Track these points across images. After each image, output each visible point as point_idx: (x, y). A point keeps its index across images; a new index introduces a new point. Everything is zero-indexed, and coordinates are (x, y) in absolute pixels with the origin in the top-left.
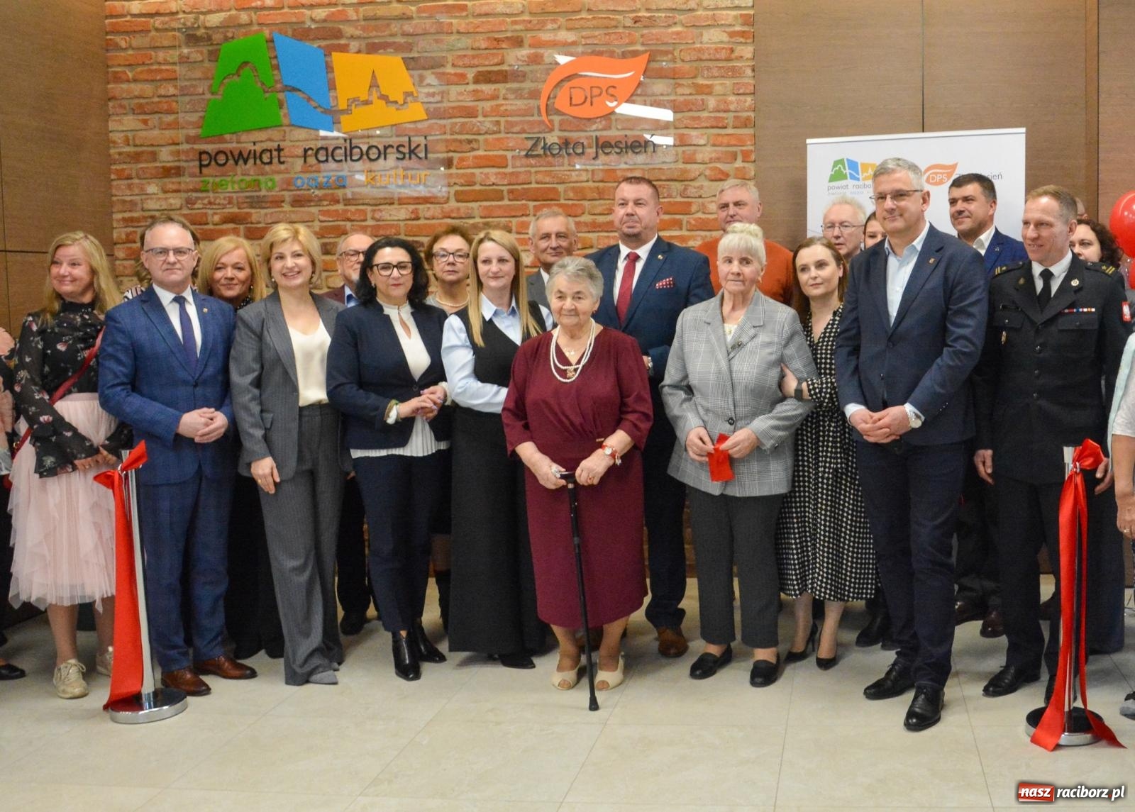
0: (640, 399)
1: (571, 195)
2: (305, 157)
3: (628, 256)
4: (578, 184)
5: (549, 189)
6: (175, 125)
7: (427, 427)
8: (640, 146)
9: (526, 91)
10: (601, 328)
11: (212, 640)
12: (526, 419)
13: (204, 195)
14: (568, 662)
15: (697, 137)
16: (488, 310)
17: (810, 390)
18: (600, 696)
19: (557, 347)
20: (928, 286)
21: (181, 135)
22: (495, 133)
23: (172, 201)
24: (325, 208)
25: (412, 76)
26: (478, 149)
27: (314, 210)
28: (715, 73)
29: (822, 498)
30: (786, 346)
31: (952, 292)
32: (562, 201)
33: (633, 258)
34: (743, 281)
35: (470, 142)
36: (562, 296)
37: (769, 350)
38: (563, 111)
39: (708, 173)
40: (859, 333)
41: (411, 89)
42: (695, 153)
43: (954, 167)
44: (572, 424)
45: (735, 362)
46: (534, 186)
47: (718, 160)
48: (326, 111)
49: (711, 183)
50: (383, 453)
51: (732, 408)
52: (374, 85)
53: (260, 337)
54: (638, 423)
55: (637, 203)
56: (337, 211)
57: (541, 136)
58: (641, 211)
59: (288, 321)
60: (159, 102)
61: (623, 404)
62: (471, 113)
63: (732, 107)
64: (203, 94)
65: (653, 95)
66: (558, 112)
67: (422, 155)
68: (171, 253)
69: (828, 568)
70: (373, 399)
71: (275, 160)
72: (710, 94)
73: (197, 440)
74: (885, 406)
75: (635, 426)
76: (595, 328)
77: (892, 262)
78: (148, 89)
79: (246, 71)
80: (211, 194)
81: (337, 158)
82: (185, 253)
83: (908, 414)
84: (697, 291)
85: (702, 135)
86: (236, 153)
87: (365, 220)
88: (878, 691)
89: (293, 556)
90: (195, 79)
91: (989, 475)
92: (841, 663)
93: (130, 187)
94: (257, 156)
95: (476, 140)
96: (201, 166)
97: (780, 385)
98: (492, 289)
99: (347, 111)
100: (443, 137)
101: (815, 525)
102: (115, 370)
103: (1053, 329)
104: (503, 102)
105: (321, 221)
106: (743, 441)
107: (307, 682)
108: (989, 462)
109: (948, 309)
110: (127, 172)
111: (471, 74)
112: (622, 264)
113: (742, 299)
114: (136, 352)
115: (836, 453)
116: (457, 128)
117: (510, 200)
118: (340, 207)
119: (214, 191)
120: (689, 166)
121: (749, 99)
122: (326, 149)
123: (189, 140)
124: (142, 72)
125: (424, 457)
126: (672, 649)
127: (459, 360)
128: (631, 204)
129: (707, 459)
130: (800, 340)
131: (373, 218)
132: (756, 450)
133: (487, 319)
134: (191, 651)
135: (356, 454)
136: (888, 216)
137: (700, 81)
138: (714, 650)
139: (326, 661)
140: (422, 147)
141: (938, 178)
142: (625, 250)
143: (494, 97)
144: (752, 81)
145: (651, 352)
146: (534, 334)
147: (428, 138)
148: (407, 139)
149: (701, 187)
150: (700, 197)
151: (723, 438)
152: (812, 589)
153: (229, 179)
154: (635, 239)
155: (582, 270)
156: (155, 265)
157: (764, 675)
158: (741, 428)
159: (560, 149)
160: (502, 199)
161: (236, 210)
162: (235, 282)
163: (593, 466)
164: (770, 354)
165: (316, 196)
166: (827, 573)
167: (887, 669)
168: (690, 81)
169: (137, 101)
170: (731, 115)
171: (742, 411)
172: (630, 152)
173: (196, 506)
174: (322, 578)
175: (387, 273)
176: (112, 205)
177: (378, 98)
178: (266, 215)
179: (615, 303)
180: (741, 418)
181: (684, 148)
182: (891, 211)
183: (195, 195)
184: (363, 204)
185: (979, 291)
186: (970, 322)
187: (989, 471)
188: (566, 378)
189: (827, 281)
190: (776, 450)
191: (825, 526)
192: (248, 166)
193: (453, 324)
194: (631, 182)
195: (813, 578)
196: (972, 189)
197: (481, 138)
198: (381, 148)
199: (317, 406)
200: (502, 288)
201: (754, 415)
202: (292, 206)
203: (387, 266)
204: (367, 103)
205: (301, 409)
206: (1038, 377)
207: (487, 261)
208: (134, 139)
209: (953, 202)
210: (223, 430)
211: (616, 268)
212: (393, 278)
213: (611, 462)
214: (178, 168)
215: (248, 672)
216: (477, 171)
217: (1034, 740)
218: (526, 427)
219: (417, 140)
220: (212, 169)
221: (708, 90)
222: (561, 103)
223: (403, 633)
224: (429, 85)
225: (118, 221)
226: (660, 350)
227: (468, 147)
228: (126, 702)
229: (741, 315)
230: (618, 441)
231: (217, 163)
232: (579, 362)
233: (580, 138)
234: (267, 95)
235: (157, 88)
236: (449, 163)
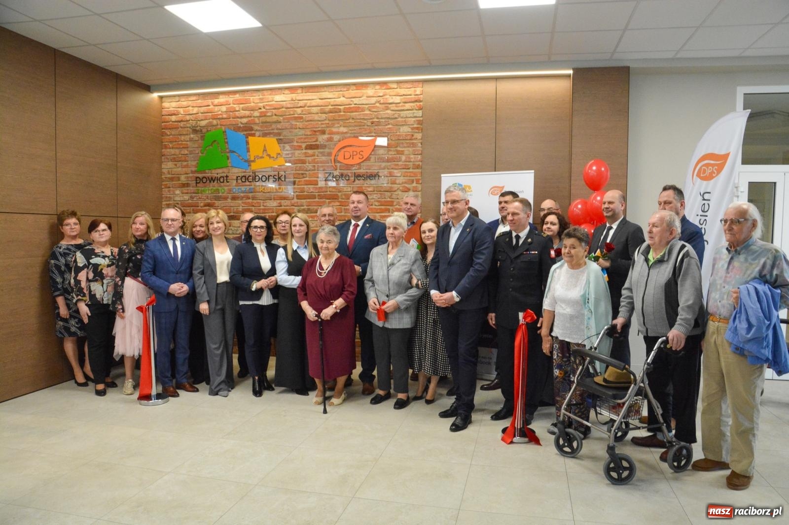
0: (350, 286)
1: (344, 197)
2: (237, 180)
3: (354, 225)
4: (347, 193)
5: (335, 195)
6: (187, 166)
7: (269, 292)
8: (373, 176)
9: (326, 153)
10: (339, 255)
11: (182, 376)
12: (306, 291)
13: (197, 195)
14: (320, 394)
15: (397, 173)
16: (295, 246)
17: (421, 284)
18: (328, 409)
19: (320, 262)
20: (465, 241)
21: (189, 170)
22: (313, 170)
23: (185, 197)
24: (244, 201)
25: (280, 146)
26: (306, 177)
27: (240, 202)
28: (405, 145)
29: (429, 329)
30: (413, 265)
31: (475, 243)
32: (340, 200)
33: (356, 226)
34: (395, 237)
35: (302, 174)
36: (322, 242)
37: (405, 267)
38: (341, 161)
39: (401, 188)
40: (439, 261)
41: (279, 152)
42: (396, 179)
43: (503, 187)
44: (321, 294)
45: (391, 272)
46: (329, 193)
47: (405, 183)
48: (246, 161)
49: (403, 193)
50: (251, 303)
51: (388, 290)
52: (265, 150)
53: (203, 255)
54: (348, 296)
55: (359, 202)
56: (249, 202)
57: (332, 172)
58: (360, 206)
59: (215, 249)
60: (182, 157)
61: (344, 287)
62: (303, 162)
63: (412, 160)
64: (198, 153)
65: (379, 155)
66: (339, 162)
67: (283, 179)
68: (170, 221)
69: (431, 361)
70: (247, 280)
71: (225, 181)
72: (403, 154)
73: (176, 295)
74: (446, 291)
75: (347, 297)
76: (336, 255)
77: (453, 230)
78: (177, 151)
79: (215, 145)
80: (200, 195)
81: (250, 181)
82: (175, 221)
83: (454, 296)
84: (382, 240)
85: (399, 172)
86: (210, 178)
87: (260, 206)
88: (444, 415)
89: (215, 344)
90: (195, 148)
91: (494, 324)
92: (436, 403)
93: (169, 191)
94: (218, 179)
95: (305, 174)
96: (197, 183)
97: (410, 281)
98: (297, 237)
99: (254, 161)
100: (292, 172)
101: (426, 342)
102: (147, 266)
103: (519, 261)
104: (317, 157)
105: (243, 206)
106: (391, 306)
107: (217, 394)
108: (494, 319)
109: (474, 251)
110: (168, 185)
111: (304, 146)
112: (351, 228)
113: (396, 244)
114: (155, 259)
115: (435, 312)
116: (298, 168)
117: (318, 199)
118: (250, 201)
119: (201, 193)
120: (393, 185)
121: (419, 156)
122: (245, 177)
123: (193, 172)
124: (175, 145)
125: (267, 305)
126: (367, 392)
127: (282, 266)
128: (356, 203)
129: (376, 312)
130: (419, 262)
131: (263, 206)
132: (397, 309)
133: (294, 249)
134: (174, 381)
135: (241, 303)
136: (449, 210)
137: (399, 149)
138: (382, 393)
139: (226, 387)
140: (283, 176)
141: (496, 192)
142: (353, 222)
143: (313, 155)
144: (421, 149)
145: (361, 265)
146: (313, 256)
147: (286, 172)
148: (277, 173)
149: (398, 195)
150: (398, 199)
151: (384, 303)
152: (424, 370)
153: (207, 188)
154: (358, 218)
155: (331, 231)
156: (164, 225)
157: (401, 405)
158: (392, 299)
159: (340, 177)
160: (315, 198)
161: (210, 201)
162: (200, 232)
163: (328, 313)
164: (406, 268)
165: (241, 196)
166: (430, 363)
167: (451, 405)
168: (395, 149)
169: (172, 156)
170: (412, 163)
171: (391, 292)
172: (369, 180)
173: (176, 323)
174: (227, 351)
175: (255, 230)
176: (162, 198)
177: (266, 156)
178: (221, 203)
179: (348, 244)
180: (392, 295)
181: (391, 178)
182: (451, 209)
183: (194, 195)
184: (260, 200)
185: (488, 243)
186: (483, 257)
187: (494, 323)
188: (321, 276)
189: (432, 237)
190: (407, 309)
191: (430, 343)
192: (215, 183)
193: (281, 251)
194: (356, 194)
195: (425, 365)
196: (508, 198)
197: (307, 172)
198: (267, 176)
199: (226, 282)
200: (302, 237)
201: (398, 293)
202: (232, 200)
203: (256, 227)
204: (262, 157)
205: (218, 284)
206: (512, 282)
207: (295, 226)
208: (171, 171)
209: (500, 203)
210: (186, 292)
211: (349, 229)
212: (258, 232)
213: (335, 311)
214: (188, 184)
215: (195, 389)
216: (305, 186)
217: (503, 439)
218: (306, 295)
219: (282, 173)
220: (201, 185)
221: (402, 153)
222: (340, 158)
223: (257, 378)
224: (287, 150)
225: (164, 205)
226: (365, 264)
227: (301, 176)
228: (145, 397)
229: (395, 251)
230: (339, 303)
231: (202, 182)
232: (327, 270)
233: (348, 173)
234: (223, 154)
235: (181, 151)
236: (294, 183)
